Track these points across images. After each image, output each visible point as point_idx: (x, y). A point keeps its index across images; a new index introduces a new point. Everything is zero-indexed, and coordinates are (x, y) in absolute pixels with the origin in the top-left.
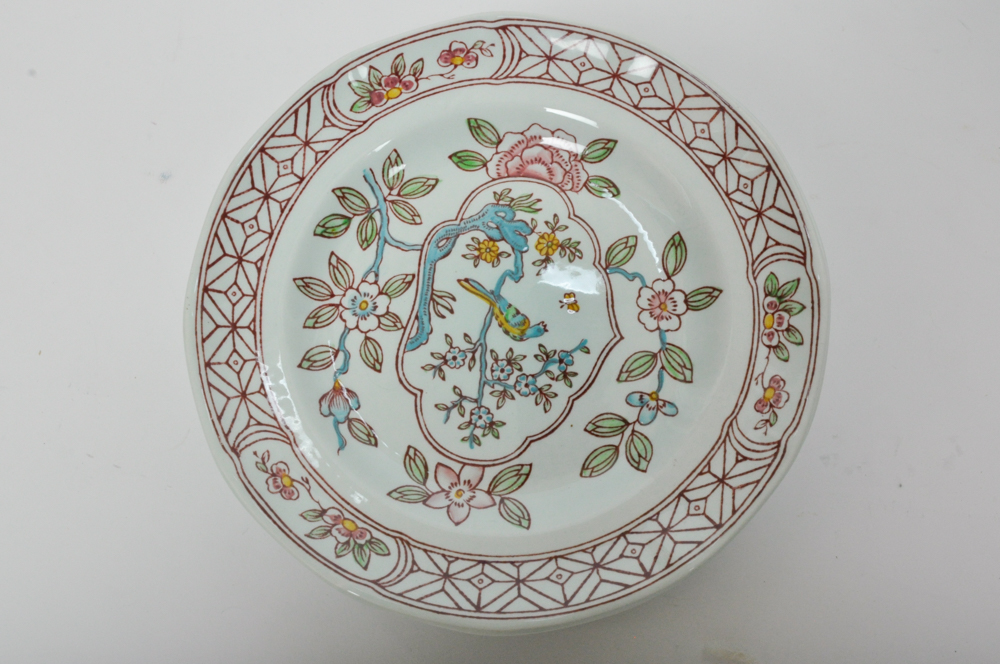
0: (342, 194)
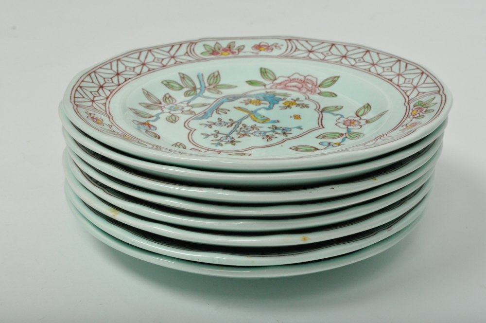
0: (183, 77)
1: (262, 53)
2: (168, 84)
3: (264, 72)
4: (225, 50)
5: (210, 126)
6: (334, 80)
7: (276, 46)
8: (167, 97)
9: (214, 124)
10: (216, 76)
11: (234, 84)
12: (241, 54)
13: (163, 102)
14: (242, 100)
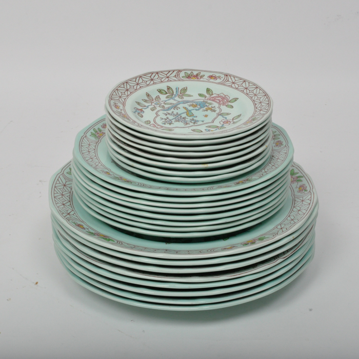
1: (212, 80)
2: (160, 91)
3: (208, 90)
4: (194, 76)
5: (166, 115)
6: (236, 99)
7: (219, 77)
8: (158, 97)
9: (169, 114)
10: (185, 90)
11: (192, 95)
12: (201, 79)
13: (154, 100)
14: (189, 104)
